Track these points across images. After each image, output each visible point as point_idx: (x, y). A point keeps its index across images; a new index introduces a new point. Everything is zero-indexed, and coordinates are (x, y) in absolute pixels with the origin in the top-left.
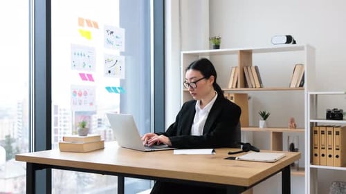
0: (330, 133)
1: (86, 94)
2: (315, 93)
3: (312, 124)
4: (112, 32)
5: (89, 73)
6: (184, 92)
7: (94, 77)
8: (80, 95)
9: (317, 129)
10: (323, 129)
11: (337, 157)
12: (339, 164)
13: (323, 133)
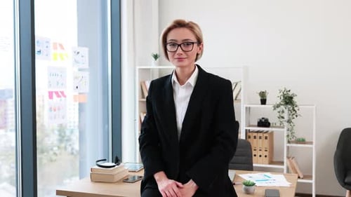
0: (260, 138)
1: (59, 109)
2: (248, 106)
3: (246, 130)
4: (78, 53)
5: (61, 90)
6: (140, 102)
7: (65, 93)
8: (55, 110)
9: (250, 134)
10: (255, 134)
11: (266, 156)
12: (267, 162)
13: (255, 137)
